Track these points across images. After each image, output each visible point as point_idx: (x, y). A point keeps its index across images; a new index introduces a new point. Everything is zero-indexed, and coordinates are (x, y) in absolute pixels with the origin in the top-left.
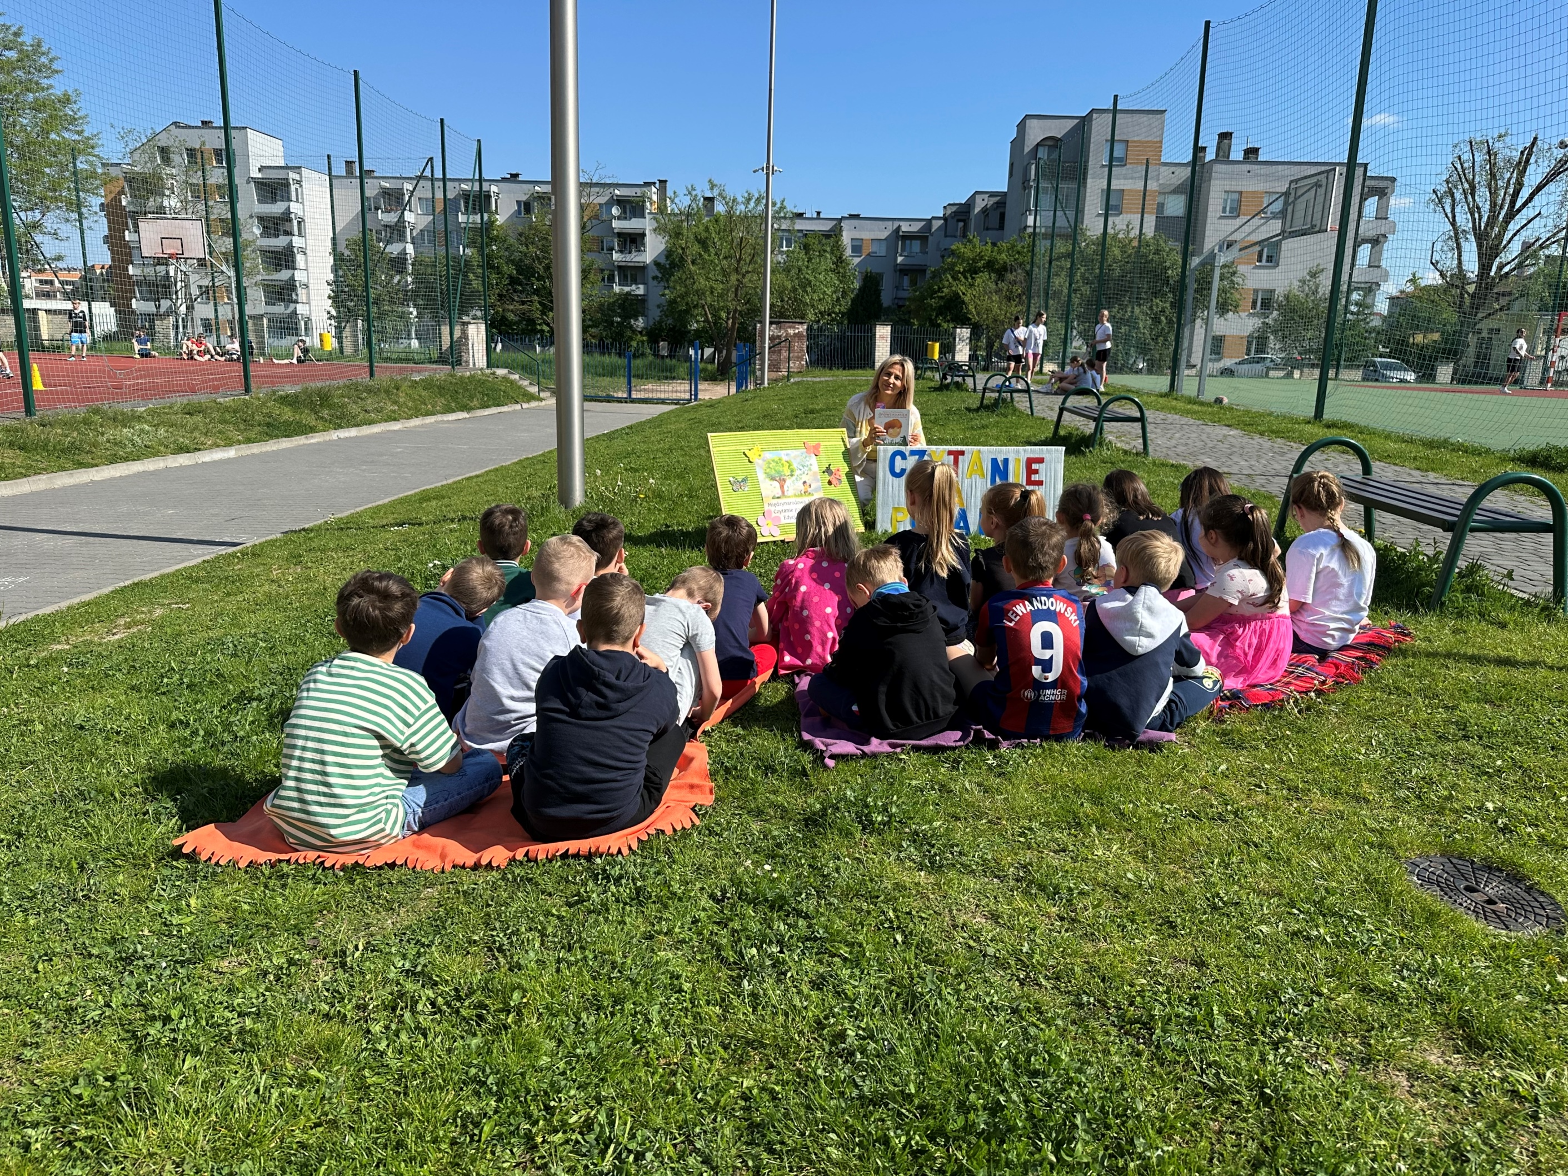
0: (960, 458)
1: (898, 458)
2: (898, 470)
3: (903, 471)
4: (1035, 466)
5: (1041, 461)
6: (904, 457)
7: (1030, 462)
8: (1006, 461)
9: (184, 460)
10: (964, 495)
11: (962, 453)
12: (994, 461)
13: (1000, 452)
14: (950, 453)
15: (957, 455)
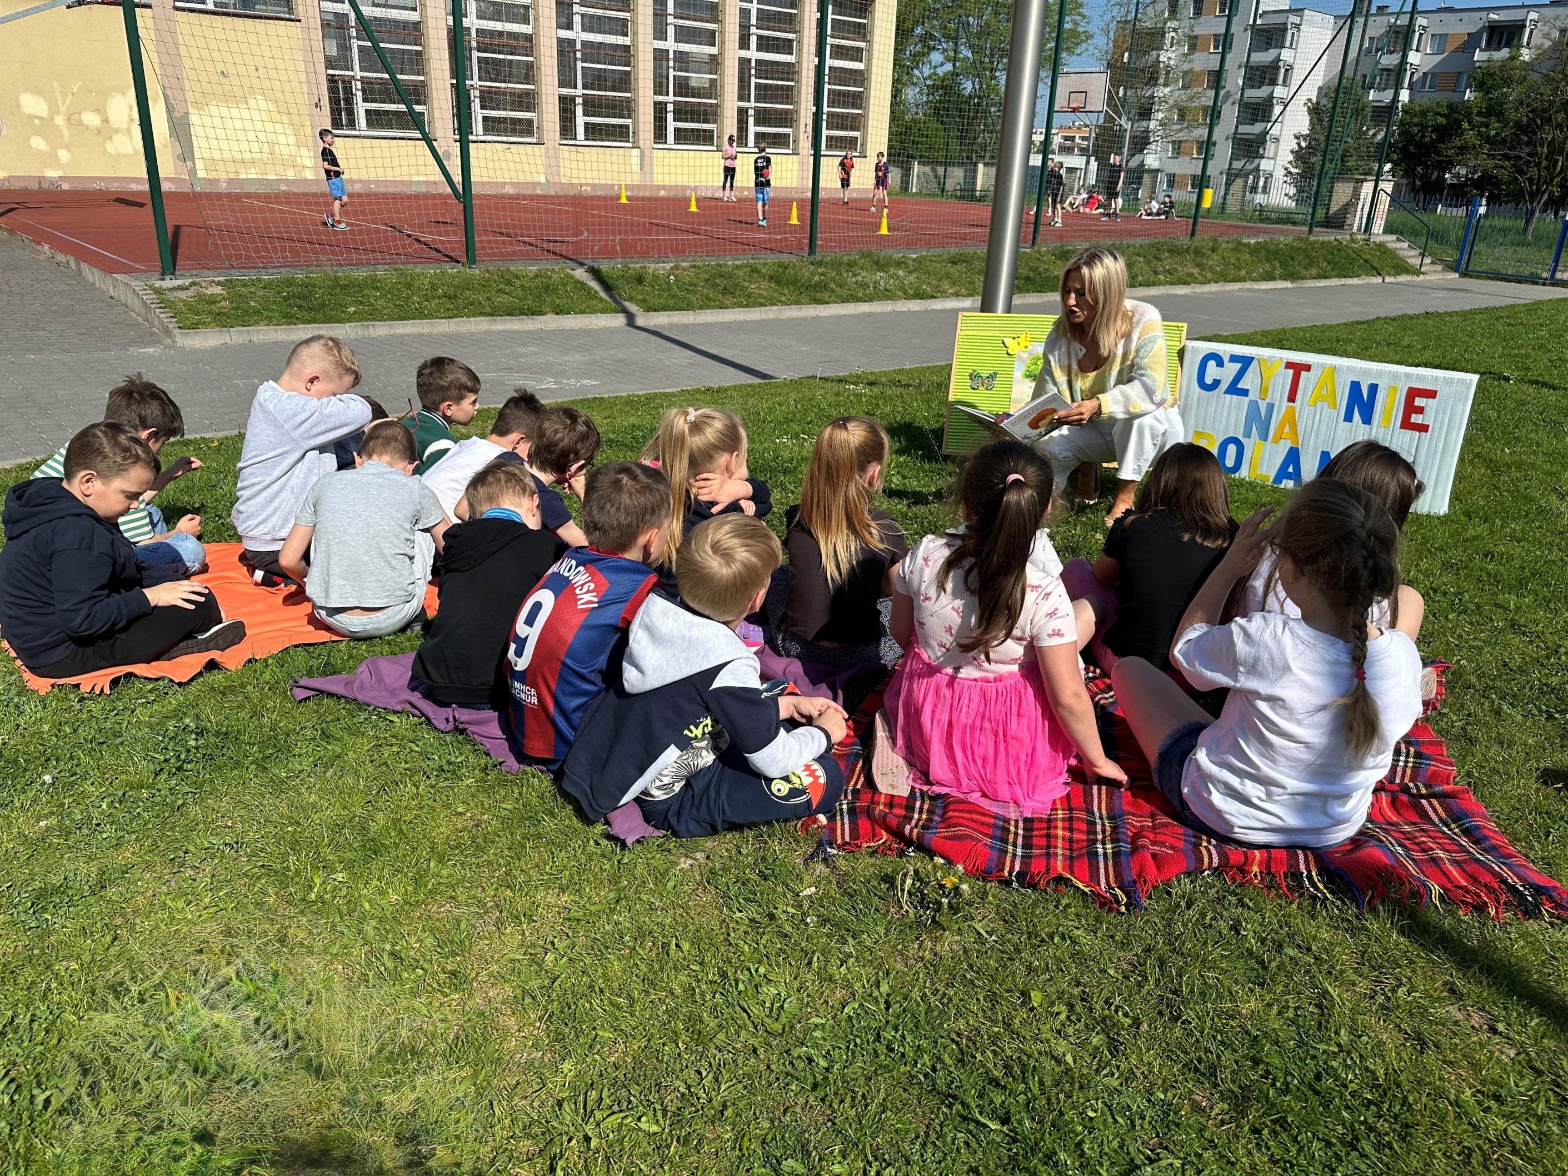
0: (1303, 374)
1: (1212, 364)
2: (1209, 380)
3: (1217, 383)
4: (1419, 402)
5: (1431, 394)
6: (1220, 363)
7: (1413, 393)
8: (1374, 388)
9: (915, 305)
10: (1301, 428)
11: (1307, 368)
12: (1355, 386)
13: (1366, 373)
14: (1289, 365)
15: (1298, 369)
